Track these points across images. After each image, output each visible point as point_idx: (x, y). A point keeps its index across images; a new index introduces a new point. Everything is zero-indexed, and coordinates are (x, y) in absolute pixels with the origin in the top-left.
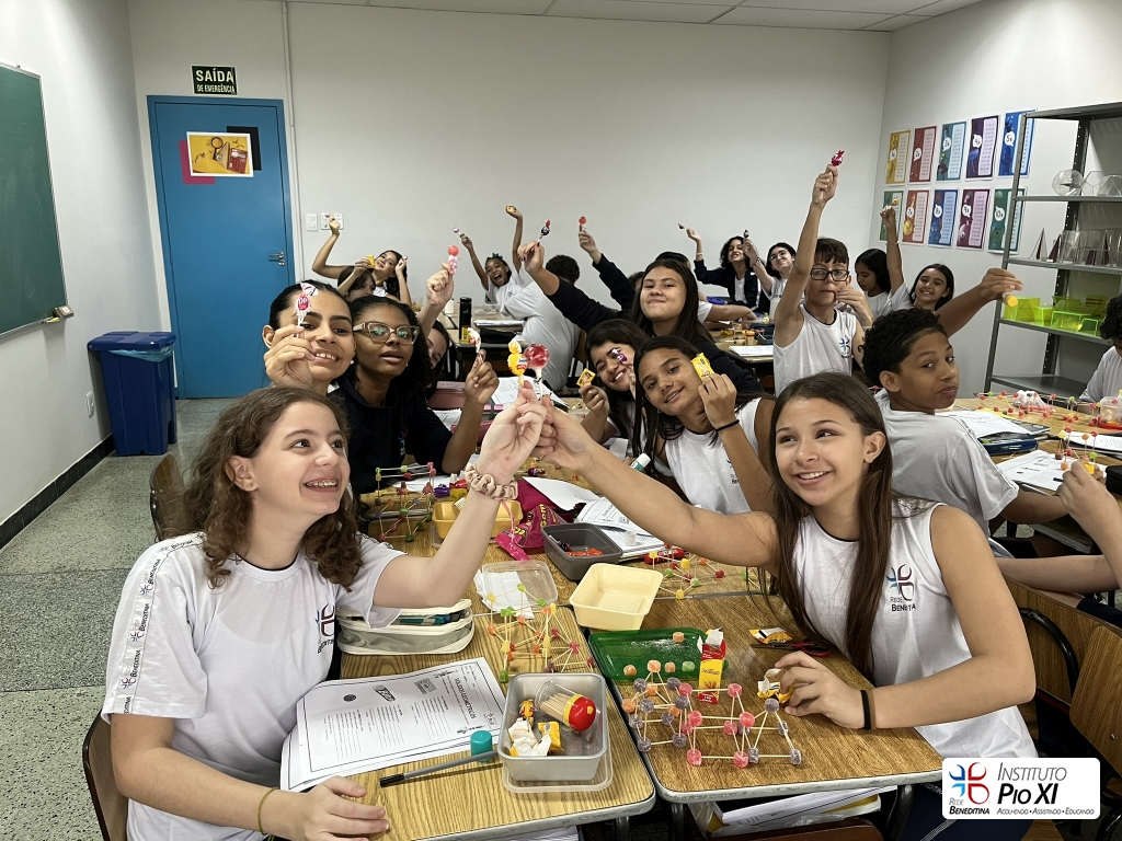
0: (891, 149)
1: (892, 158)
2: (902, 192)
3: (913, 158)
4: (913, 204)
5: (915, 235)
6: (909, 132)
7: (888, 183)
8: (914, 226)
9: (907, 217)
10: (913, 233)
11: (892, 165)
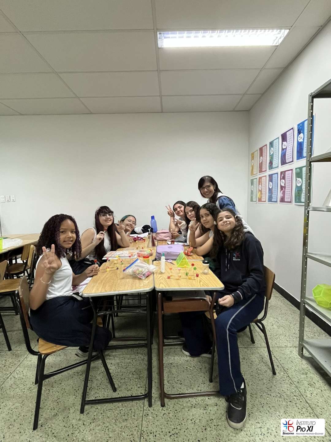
1: (252, 164)
2: (256, 178)
3: (260, 162)
4: (261, 183)
5: (263, 198)
6: (257, 150)
7: (252, 175)
8: (262, 194)
9: (259, 190)
10: (262, 197)
11: (253, 167)
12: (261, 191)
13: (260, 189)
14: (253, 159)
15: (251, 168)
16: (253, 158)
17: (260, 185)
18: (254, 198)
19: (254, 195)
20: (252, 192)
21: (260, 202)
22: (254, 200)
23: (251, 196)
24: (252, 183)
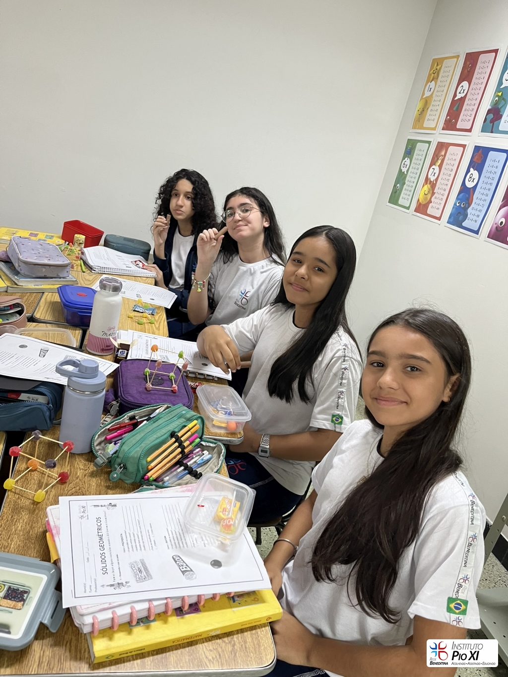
0: (429, 80)
1: (427, 94)
2: (429, 142)
3: (455, 95)
4: (439, 162)
5: (432, 207)
6: (458, 57)
7: (414, 128)
8: (433, 193)
9: (427, 178)
10: (430, 202)
11: (426, 103)
12: (433, 185)
13: (433, 178)
14: (435, 79)
15: (419, 106)
16: (434, 75)
17: (436, 168)
18: (402, 195)
19: (405, 186)
20: (401, 178)
21: (418, 214)
22: (401, 201)
23: (395, 186)
24: (409, 152)
